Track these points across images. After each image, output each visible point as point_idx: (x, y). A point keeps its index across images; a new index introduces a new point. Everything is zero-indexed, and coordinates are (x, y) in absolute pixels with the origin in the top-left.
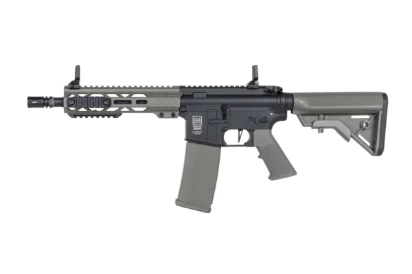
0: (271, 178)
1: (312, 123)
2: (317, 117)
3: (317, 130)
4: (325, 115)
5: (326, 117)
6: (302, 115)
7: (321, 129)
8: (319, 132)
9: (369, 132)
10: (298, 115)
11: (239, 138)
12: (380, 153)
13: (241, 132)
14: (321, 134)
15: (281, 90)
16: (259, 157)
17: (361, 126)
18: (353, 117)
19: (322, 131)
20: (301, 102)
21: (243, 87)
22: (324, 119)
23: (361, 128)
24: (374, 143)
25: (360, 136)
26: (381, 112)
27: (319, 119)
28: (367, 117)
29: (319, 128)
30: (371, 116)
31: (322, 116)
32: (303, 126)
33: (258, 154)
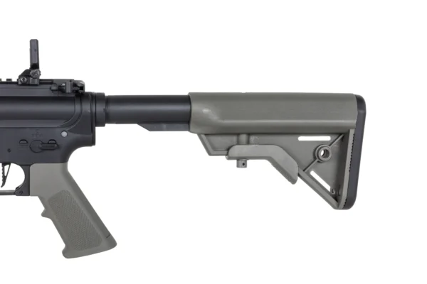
0: (68, 253)
1: (228, 149)
2: (234, 138)
3: (235, 161)
4: (249, 134)
5: (253, 138)
6: (206, 135)
7: (242, 161)
8: (238, 166)
9: (330, 166)
10: (199, 135)
11: (4, 178)
12: (349, 203)
13: (6, 167)
14: (242, 170)
15: (82, 88)
16: (44, 215)
17: (315, 156)
18: (302, 138)
19: (244, 165)
20: (206, 111)
21: (9, 82)
22: (248, 143)
23: (315, 158)
24: (337, 186)
25: (313, 173)
26: (352, 132)
27: (238, 143)
28: (327, 138)
29: (238, 159)
30: (335, 137)
31: (243, 137)
32: (210, 154)
33: (42, 208)
